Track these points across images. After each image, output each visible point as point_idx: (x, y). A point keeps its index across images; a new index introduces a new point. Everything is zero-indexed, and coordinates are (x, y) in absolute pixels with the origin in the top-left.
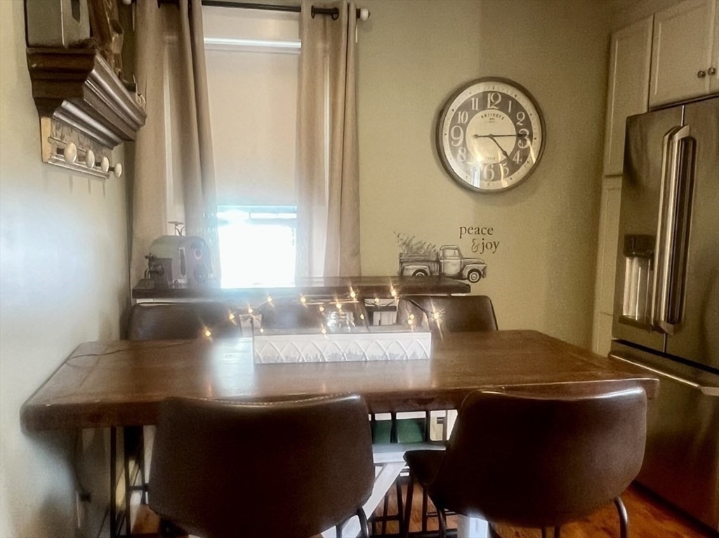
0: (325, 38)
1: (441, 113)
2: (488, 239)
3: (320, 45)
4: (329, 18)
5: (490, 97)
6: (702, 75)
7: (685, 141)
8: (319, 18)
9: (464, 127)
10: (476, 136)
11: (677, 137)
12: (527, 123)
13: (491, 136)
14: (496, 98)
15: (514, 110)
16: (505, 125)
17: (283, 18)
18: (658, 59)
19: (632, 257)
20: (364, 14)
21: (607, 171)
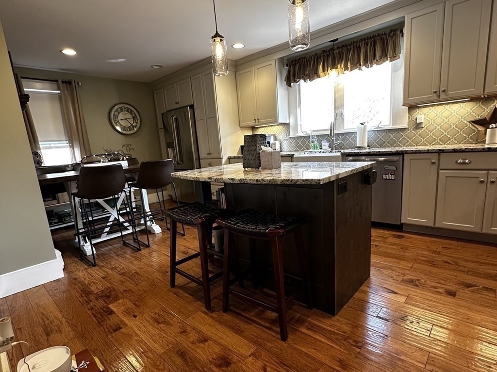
0: (67, 90)
1: (110, 113)
2: (130, 147)
3: (66, 92)
4: (68, 84)
5: (123, 108)
6: (176, 103)
7: (176, 119)
8: (64, 84)
9: (118, 116)
10: (121, 120)
11: (174, 118)
12: (135, 115)
13: (126, 119)
14: (125, 108)
15: (131, 112)
16: (129, 116)
17: (51, 83)
18: (166, 100)
19: (169, 148)
20: (80, 84)
21: (159, 128)
